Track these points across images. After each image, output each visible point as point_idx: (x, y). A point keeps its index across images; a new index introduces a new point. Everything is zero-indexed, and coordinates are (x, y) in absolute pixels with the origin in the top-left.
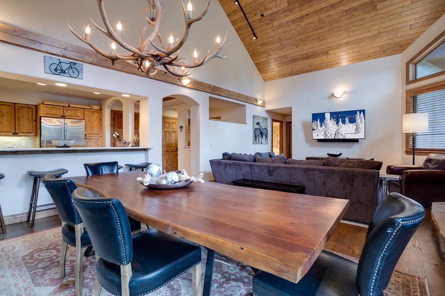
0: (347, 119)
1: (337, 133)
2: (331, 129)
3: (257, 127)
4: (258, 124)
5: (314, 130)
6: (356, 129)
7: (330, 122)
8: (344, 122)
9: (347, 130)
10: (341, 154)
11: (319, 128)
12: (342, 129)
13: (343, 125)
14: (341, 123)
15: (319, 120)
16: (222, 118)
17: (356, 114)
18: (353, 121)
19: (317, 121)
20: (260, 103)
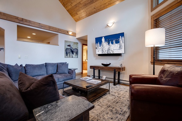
0: (114, 41)
1: (109, 49)
2: (106, 47)
3: (69, 47)
4: (69, 46)
5: (96, 48)
6: (120, 47)
7: (104, 44)
8: (112, 43)
9: (115, 48)
10: (110, 64)
11: (99, 47)
12: (112, 47)
13: (112, 45)
14: (111, 44)
15: (99, 43)
16: (50, 43)
17: (119, 38)
18: (117, 42)
19: (98, 43)
20: (70, 33)
